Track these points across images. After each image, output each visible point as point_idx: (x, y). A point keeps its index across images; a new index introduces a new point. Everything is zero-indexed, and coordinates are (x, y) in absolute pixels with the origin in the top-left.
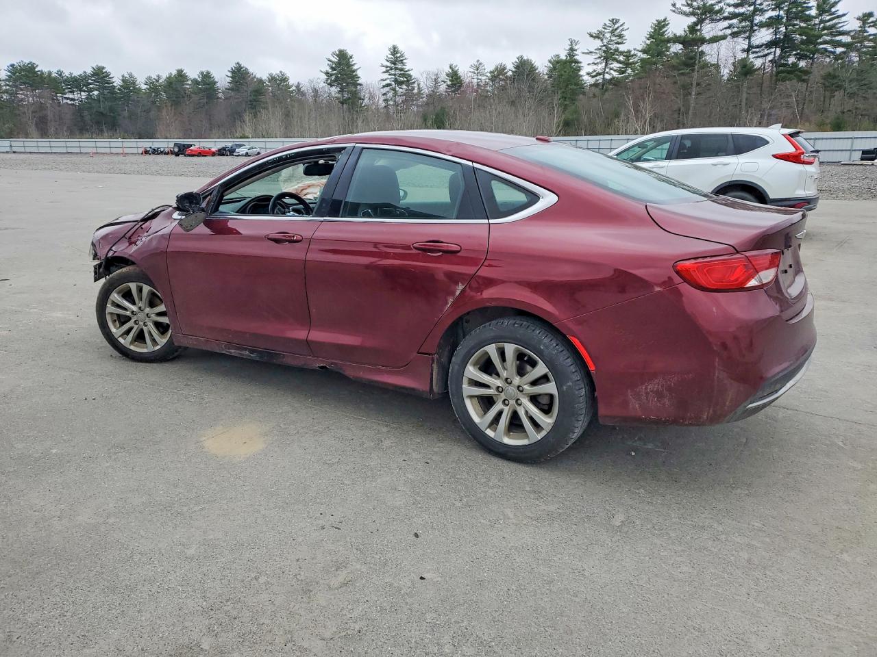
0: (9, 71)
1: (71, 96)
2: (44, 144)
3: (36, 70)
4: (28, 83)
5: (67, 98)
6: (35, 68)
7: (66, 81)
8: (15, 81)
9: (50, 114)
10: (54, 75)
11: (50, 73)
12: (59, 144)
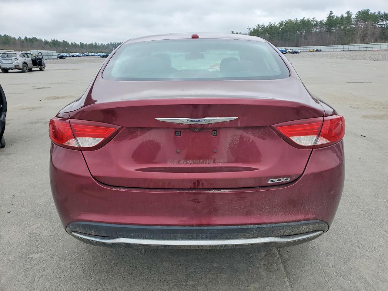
0: (357, 15)
1: (382, 23)
2: (363, 46)
3: (369, 12)
4: (363, 19)
5: (379, 24)
6: (368, 12)
7: (381, 16)
8: (359, 18)
9: (369, 32)
10: (376, 14)
11: (375, 13)
12: (370, 46)
